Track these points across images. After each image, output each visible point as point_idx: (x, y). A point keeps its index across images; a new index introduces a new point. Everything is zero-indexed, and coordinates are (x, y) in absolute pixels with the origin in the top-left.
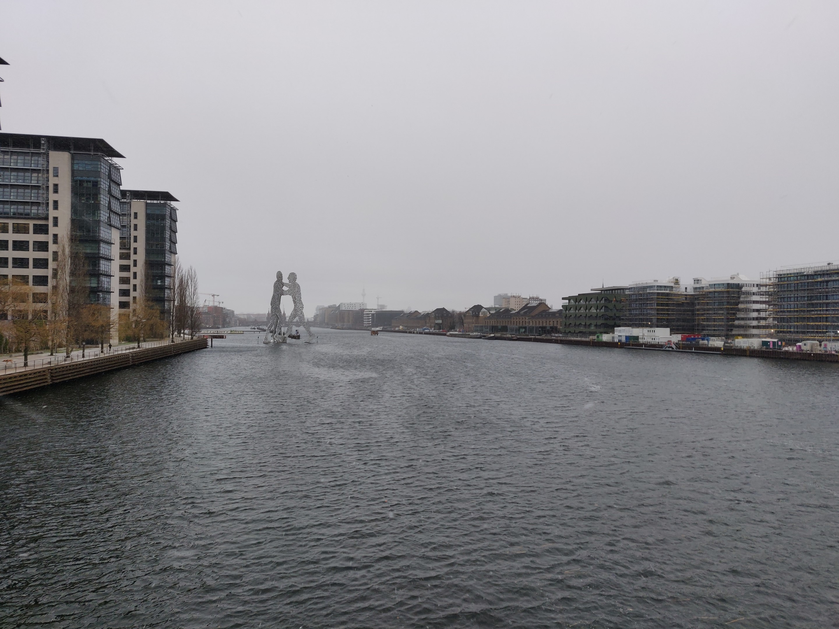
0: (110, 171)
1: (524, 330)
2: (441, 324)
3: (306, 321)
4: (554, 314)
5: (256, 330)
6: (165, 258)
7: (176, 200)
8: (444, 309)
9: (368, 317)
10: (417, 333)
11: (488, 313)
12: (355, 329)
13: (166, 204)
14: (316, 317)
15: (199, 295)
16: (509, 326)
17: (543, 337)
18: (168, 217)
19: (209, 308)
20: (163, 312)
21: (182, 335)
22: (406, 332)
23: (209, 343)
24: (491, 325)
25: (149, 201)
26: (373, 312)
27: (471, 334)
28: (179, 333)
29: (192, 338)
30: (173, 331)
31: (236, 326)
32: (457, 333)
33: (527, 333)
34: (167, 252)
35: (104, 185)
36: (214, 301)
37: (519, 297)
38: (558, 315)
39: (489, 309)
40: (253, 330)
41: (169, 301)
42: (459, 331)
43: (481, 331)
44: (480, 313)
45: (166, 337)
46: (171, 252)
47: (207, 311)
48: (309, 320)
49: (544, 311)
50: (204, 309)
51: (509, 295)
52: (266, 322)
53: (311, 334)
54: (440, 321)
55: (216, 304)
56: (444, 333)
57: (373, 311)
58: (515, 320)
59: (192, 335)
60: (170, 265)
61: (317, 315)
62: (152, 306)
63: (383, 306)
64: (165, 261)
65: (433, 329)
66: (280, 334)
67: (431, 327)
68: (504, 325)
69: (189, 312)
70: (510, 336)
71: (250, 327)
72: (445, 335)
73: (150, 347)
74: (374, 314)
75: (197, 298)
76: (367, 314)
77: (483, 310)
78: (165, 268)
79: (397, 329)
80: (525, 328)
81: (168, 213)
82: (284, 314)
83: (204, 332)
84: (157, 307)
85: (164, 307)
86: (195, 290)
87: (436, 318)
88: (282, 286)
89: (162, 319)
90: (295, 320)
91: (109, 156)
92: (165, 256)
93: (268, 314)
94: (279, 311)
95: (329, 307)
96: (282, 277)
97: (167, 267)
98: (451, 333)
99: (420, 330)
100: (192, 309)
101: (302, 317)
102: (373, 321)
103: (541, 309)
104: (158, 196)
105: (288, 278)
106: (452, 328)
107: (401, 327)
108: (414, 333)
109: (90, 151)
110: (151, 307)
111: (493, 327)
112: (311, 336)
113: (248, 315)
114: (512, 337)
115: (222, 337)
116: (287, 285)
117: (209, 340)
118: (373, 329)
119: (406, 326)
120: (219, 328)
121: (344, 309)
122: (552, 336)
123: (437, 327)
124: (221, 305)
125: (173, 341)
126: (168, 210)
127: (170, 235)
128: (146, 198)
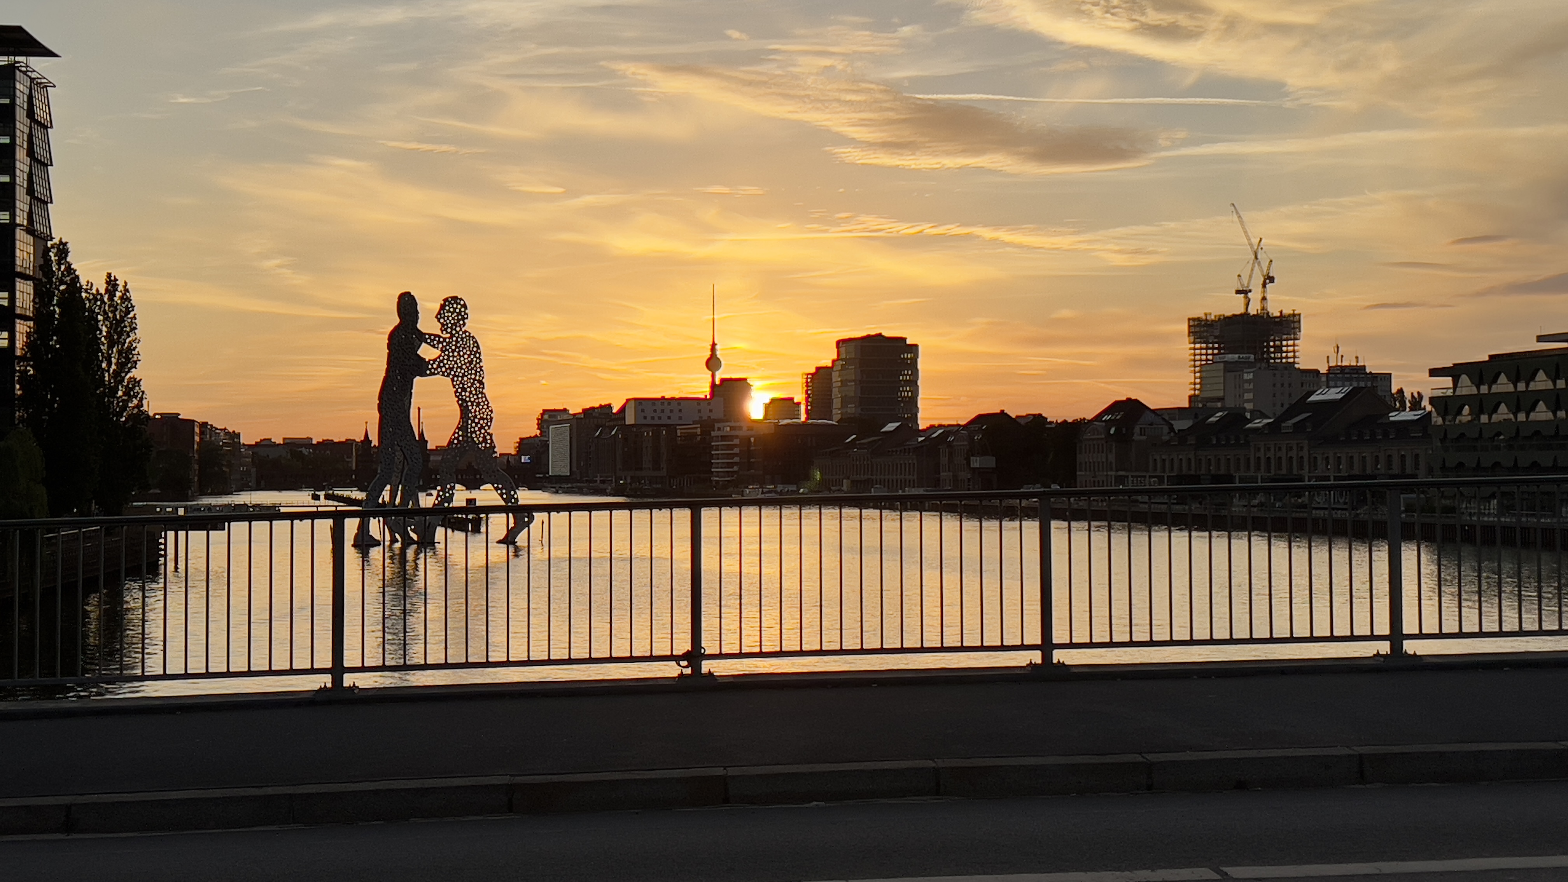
2: (993, 471)
6: (13, 256)
11: (1165, 429)
13: (12, 66)
18: (21, 114)
24: (1176, 472)
26: (744, 432)
39: (1167, 416)
44: (1137, 429)
46: (33, 234)
54: (988, 463)
58: (1261, 454)
64: (13, 264)
68: (1223, 471)
74: (748, 438)
76: (724, 438)
77: (1148, 417)
78: (14, 289)
81: (22, 99)
87: (974, 449)
88: (416, 342)
90: (463, 465)
96: (416, 311)
97: (19, 285)
102: (744, 465)
105: (438, 316)
116: (432, 340)
121: (638, 420)
123: (978, 482)
126: (21, 87)
127: (30, 175)
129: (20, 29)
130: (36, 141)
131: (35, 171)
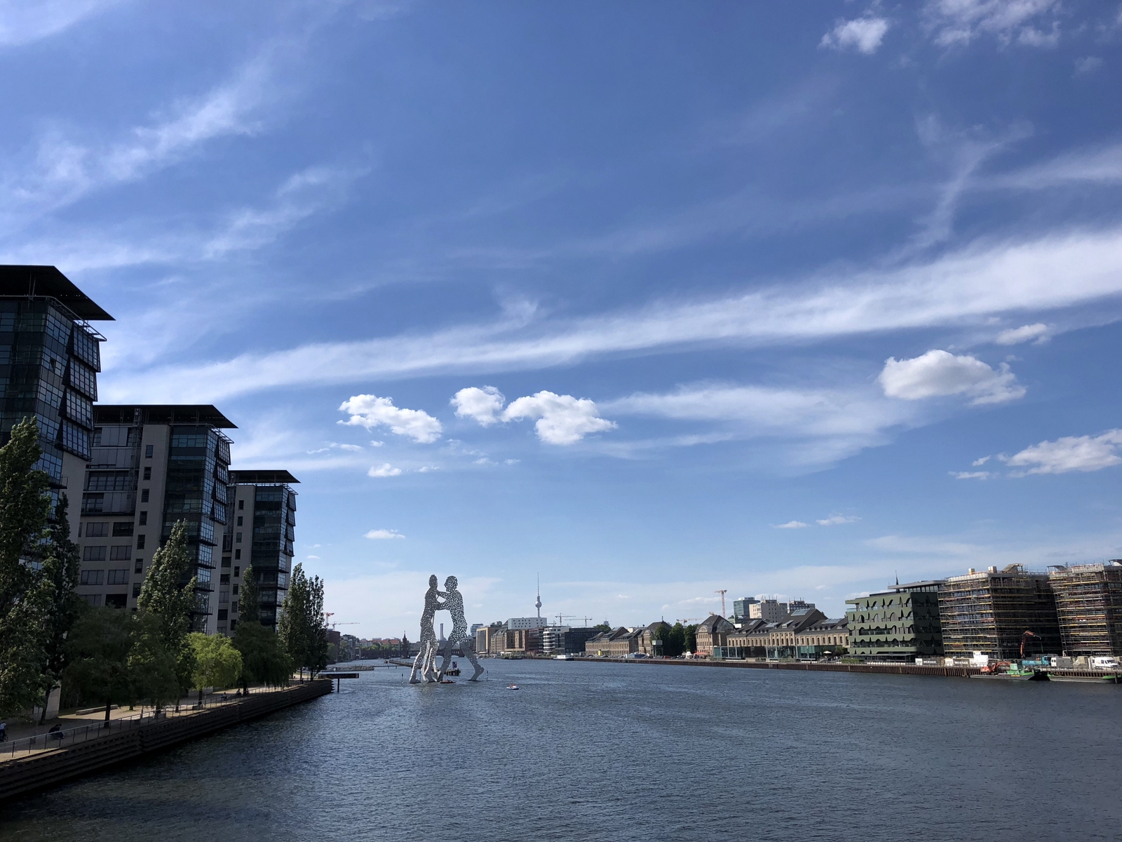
0: (217, 446)
1: (790, 653)
4: (834, 624)
6: (278, 562)
8: (663, 624)
9: (550, 638)
10: (627, 661)
11: (732, 628)
13: (282, 487)
16: (765, 647)
18: (284, 505)
23: (335, 687)
24: (739, 646)
25: (259, 485)
26: (556, 632)
29: (312, 679)
33: (796, 657)
34: (281, 554)
35: (210, 465)
37: (774, 602)
38: (841, 626)
39: (731, 622)
44: (721, 628)
46: (286, 553)
49: (818, 622)
54: (659, 642)
57: (557, 629)
58: (774, 638)
59: (311, 675)
60: (284, 572)
64: (278, 566)
67: (646, 652)
68: (759, 645)
70: (768, 662)
74: (559, 634)
76: (548, 634)
77: (723, 622)
78: (277, 577)
80: (792, 649)
81: (285, 499)
83: (329, 669)
87: (653, 637)
88: (436, 596)
90: (455, 647)
91: (217, 427)
92: (279, 559)
96: (437, 583)
97: (280, 575)
102: (556, 645)
104: (273, 477)
107: (600, 653)
109: (194, 421)
115: (352, 676)
116: (443, 595)
117: (335, 681)
119: (608, 652)
121: (514, 628)
122: (836, 660)
123: (657, 651)
126: (285, 495)
127: (286, 530)
128: (257, 480)
129: (286, 471)
130: (289, 516)
131: (289, 528)
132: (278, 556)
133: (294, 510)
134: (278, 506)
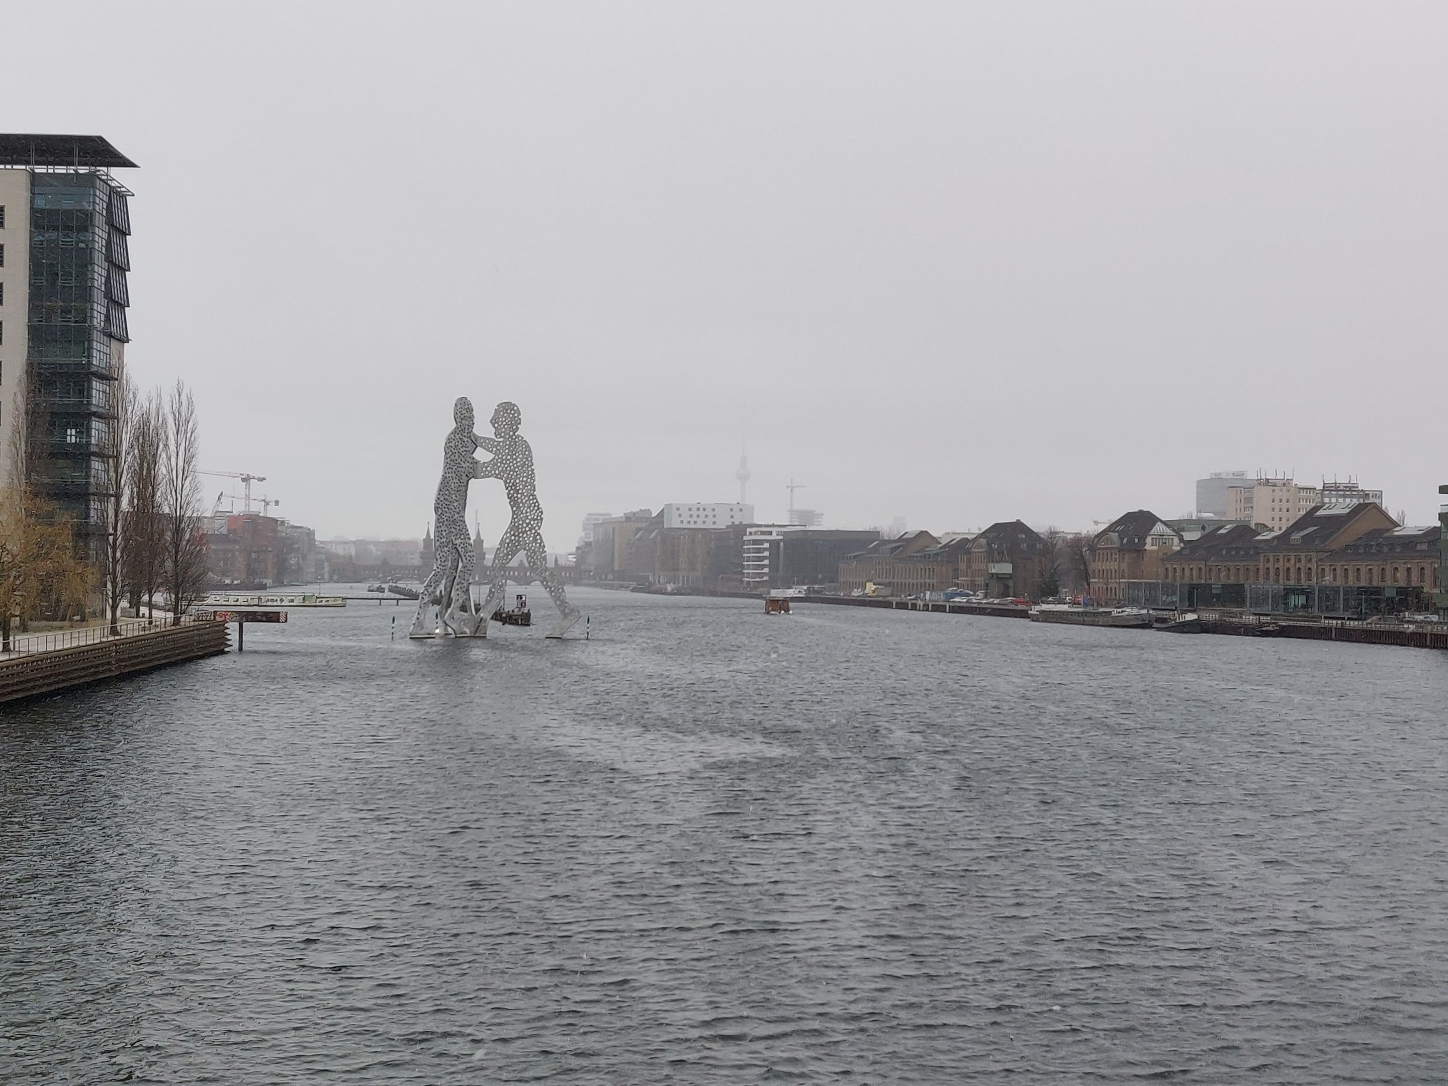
1: (1302, 600)
2: (1010, 576)
3: (550, 564)
4: (1410, 542)
5: (387, 594)
6: (90, 356)
7: (126, 163)
8: (1018, 526)
9: (759, 551)
10: (926, 608)
11: (1176, 540)
12: (714, 594)
13: (93, 176)
14: (583, 550)
15: (201, 477)
16: (1250, 586)
17: (1373, 623)
19: (233, 519)
20: (83, 534)
21: (144, 610)
22: (887, 605)
23: (233, 637)
24: (1187, 580)
25: (40, 169)
26: (774, 537)
27: (1115, 612)
28: (135, 604)
29: (177, 621)
30: (114, 598)
31: (317, 579)
32: (1064, 608)
33: (1316, 611)
34: (96, 335)
36: (248, 497)
37: (1286, 483)
38: (1425, 547)
39: (1177, 527)
40: (376, 595)
41: (103, 497)
42: (1074, 603)
43: (1150, 601)
44: (1149, 540)
45: (94, 614)
46: (110, 336)
47: (224, 531)
48: (562, 562)
49: (1374, 533)
50: (218, 523)
51: (1252, 476)
52: (418, 568)
53: (566, 610)
54: (1006, 568)
55: (256, 508)
56: (1020, 607)
57: (774, 530)
58: (1270, 565)
59: (175, 610)
60: (106, 378)
61: (588, 544)
62: (51, 515)
63: (809, 515)
64: (90, 363)
65: (980, 594)
66: (464, 608)
67: (974, 588)
68: (1232, 580)
69: (168, 536)
70: (1251, 619)
71: (366, 585)
72: (1024, 614)
73: (42, 649)
74: (777, 542)
75: (195, 489)
76: (755, 542)
77: (1159, 528)
78: (90, 388)
79: (856, 593)
80: (1307, 593)
81: (101, 207)
82: (479, 542)
83: (214, 600)
84: (67, 518)
85: (88, 516)
86: (188, 461)
87: (992, 556)
88: (471, 446)
89: (82, 557)
90: (514, 563)
92: (90, 348)
93: (427, 541)
94: (463, 531)
95: (628, 518)
96: (471, 418)
97: (96, 384)
98: (1044, 607)
99: (935, 596)
100: (177, 523)
101: (537, 550)
102: (773, 567)
103: (1362, 526)
104: (71, 152)
105: (494, 422)
106: (1050, 591)
107: (870, 587)
108: (914, 607)
110: (48, 519)
111: (1193, 588)
112: (565, 615)
113: (359, 543)
114: (1262, 625)
115: (272, 618)
116: (487, 444)
117: (232, 628)
118: (775, 593)
119: (889, 584)
120: (263, 587)
121: (676, 524)
122: (1402, 621)
123: (995, 587)
124: (273, 512)
125: (114, 631)
126: (102, 197)
127: (108, 279)
128: (33, 159)
129: (100, 138)
130: (114, 247)
131: (113, 275)
132: (90, 341)
133: (124, 233)
134: (84, 222)
